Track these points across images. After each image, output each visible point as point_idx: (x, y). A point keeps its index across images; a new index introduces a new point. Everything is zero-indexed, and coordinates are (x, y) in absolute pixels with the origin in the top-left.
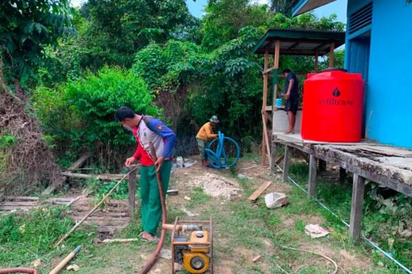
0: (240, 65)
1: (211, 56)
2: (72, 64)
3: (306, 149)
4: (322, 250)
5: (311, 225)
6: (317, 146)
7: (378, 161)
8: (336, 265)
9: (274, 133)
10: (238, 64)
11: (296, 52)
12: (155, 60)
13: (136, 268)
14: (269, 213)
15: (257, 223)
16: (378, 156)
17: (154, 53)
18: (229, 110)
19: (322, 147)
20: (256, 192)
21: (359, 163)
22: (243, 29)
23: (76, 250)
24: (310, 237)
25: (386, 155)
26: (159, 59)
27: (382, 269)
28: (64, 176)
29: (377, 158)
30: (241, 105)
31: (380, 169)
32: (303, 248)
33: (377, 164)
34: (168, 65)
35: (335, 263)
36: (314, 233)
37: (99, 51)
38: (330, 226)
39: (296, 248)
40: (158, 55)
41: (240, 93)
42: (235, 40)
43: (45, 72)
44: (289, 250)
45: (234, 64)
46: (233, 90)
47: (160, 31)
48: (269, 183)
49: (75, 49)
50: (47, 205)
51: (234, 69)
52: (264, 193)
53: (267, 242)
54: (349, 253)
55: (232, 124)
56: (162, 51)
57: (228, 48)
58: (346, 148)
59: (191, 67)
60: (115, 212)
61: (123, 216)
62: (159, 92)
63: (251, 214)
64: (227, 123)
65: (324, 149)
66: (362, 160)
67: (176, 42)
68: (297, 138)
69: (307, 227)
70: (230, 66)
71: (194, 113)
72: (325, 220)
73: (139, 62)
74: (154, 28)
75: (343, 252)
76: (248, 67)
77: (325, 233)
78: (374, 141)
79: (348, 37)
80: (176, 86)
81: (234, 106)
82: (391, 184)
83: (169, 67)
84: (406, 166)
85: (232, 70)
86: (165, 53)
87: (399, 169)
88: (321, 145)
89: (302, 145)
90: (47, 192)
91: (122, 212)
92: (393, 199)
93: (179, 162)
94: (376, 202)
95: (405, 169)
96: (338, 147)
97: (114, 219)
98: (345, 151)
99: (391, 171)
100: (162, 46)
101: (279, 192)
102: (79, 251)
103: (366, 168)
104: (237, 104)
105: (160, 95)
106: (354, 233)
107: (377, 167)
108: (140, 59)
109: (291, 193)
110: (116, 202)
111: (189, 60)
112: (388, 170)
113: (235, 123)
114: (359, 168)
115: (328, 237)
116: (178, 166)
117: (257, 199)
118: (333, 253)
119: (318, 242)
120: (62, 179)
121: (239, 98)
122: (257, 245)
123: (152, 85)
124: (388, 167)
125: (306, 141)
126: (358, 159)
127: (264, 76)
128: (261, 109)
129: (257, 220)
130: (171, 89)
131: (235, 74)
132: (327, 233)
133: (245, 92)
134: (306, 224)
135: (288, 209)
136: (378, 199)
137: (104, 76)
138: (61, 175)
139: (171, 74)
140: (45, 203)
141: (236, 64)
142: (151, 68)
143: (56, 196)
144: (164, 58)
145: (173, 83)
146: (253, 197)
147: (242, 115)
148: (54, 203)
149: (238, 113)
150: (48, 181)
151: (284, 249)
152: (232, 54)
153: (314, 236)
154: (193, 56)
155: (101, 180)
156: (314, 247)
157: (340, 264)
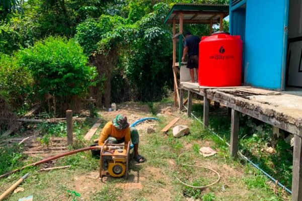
0: (155, 32)
1: (134, 27)
2: (27, 36)
3: (202, 93)
4: (210, 165)
5: (204, 148)
6: (208, 90)
7: (249, 99)
8: (219, 175)
9: (181, 83)
10: (154, 32)
11: (196, 21)
12: (91, 30)
13: (69, 187)
14: (175, 141)
15: (165, 148)
16: (249, 95)
17: (90, 25)
18: (151, 67)
19: (211, 90)
20: (167, 126)
21: (235, 100)
22: (156, 5)
23: (24, 177)
24: (202, 156)
25: (255, 94)
26: (94, 30)
27: (251, 176)
28: (20, 121)
29: (248, 97)
30: (160, 63)
31: (248, 104)
32: (197, 165)
33: (246, 100)
34: (101, 34)
35: (218, 174)
36: (205, 153)
37: (48, 25)
38: (218, 148)
39: (193, 164)
40: (93, 26)
41: (159, 54)
42: (151, 13)
43: (5, 43)
44: (187, 166)
45: (151, 32)
46: (153, 52)
47: (94, 8)
48: (178, 119)
49: (29, 24)
50: (5, 144)
51: (151, 36)
52: (173, 127)
53: (171, 162)
54: (229, 166)
55: (154, 77)
56: (96, 24)
57: (146, 20)
58: (228, 90)
59: (118, 35)
60: (58, 146)
61: (63, 149)
62: (95, 55)
63: (162, 142)
64: (150, 77)
65: (212, 92)
66: (237, 98)
67: (107, 16)
68: (196, 85)
69: (201, 150)
70: (148, 33)
71: (126, 70)
72: (214, 143)
73: (79, 33)
74: (89, 6)
75: (225, 166)
76: (161, 33)
77: (213, 153)
78: (251, 85)
79: (231, 9)
80: (108, 50)
81: (155, 64)
82: (255, 115)
83: (102, 36)
84: (266, 101)
85: (149, 36)
86: (99, 25)
87: (260, 104)
88: (210, 89)
89: (198, 90)
90: (6, 134)
91: (63, 146)
92: (262, 126)
93: (114, 107)
94: (251, 128)
95: (266, 103)
96: (223, 90)
97: (56, 151)
98: (227, 92)
99: (255, 105)
100: (96, 20)
101: (183, 125)
102: (27, 177)
103: (239, 104)
104: (157, 62)
105: (96, 57)
106: (233, 152)
107: (246, 103)
108: (79, 31)
109: (192, 125)
110: (59, 139)
111: (117, 29)
112: (253, 105)
113: (156, 76)
114: (235, 105)
115: (216, 155)
116: (112, 110)
117: (167, 131)
118: (218, 167)
119: (208, 160)
120: (19, 124)
121: (158, 58)
122: (163, 165)
123: (90, 49)
124: (253, 103)
125: (201, 87)
126: (234, 98)
127: (173, 40)
128: (172, 65)
129: (166, 146)
130: (105, 52)
131: (152, 39)
132: (215, 152)
133: (162, 53)
134: (201, 147)
135: (189, 137)
136: (252, 126)
137: (49, 44)
138: (17, 121)
139: (104, 41)
140: (3, 143)
141: (152, 32)
142: (89, 37)
143: (13, 137)
144: (98, 29)
145: (106, 48)
146: (165, 130)
147: (161, 71)
148: (10, 143)
149: (158, 69)
150: (7, 126)
151: (184, 166)
152: (150, 24)
153: (205, 155)
154: (120, 27)
155: (49, 123)
156: (205, 163)
157: (222, 174)
